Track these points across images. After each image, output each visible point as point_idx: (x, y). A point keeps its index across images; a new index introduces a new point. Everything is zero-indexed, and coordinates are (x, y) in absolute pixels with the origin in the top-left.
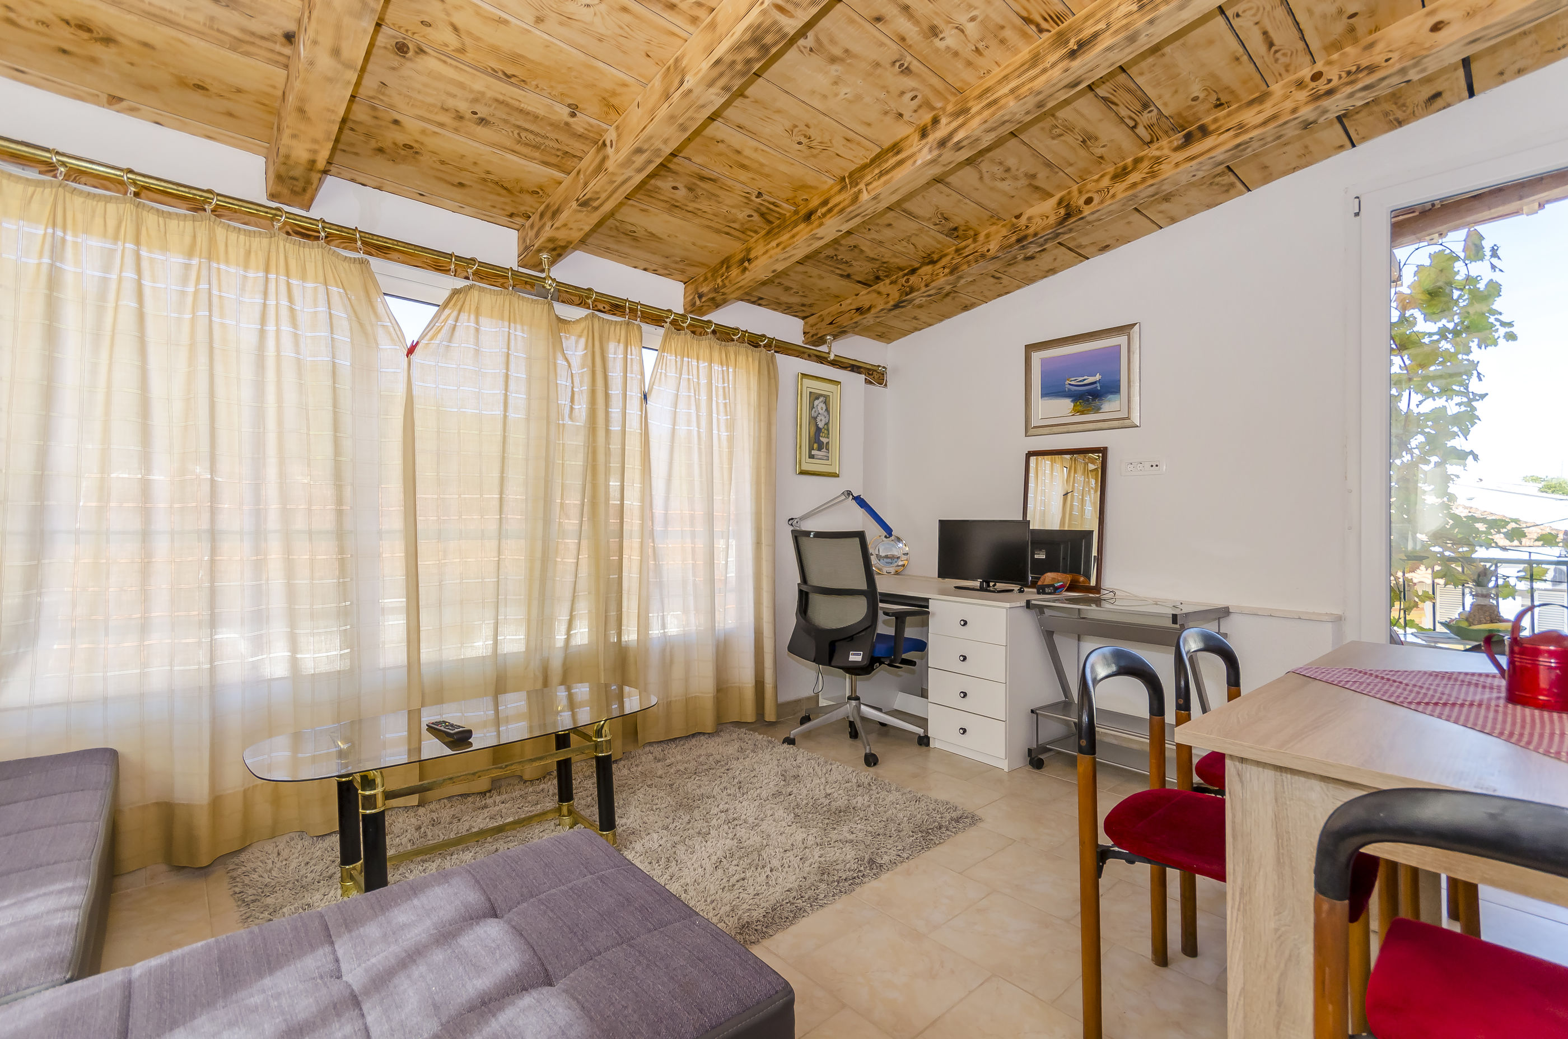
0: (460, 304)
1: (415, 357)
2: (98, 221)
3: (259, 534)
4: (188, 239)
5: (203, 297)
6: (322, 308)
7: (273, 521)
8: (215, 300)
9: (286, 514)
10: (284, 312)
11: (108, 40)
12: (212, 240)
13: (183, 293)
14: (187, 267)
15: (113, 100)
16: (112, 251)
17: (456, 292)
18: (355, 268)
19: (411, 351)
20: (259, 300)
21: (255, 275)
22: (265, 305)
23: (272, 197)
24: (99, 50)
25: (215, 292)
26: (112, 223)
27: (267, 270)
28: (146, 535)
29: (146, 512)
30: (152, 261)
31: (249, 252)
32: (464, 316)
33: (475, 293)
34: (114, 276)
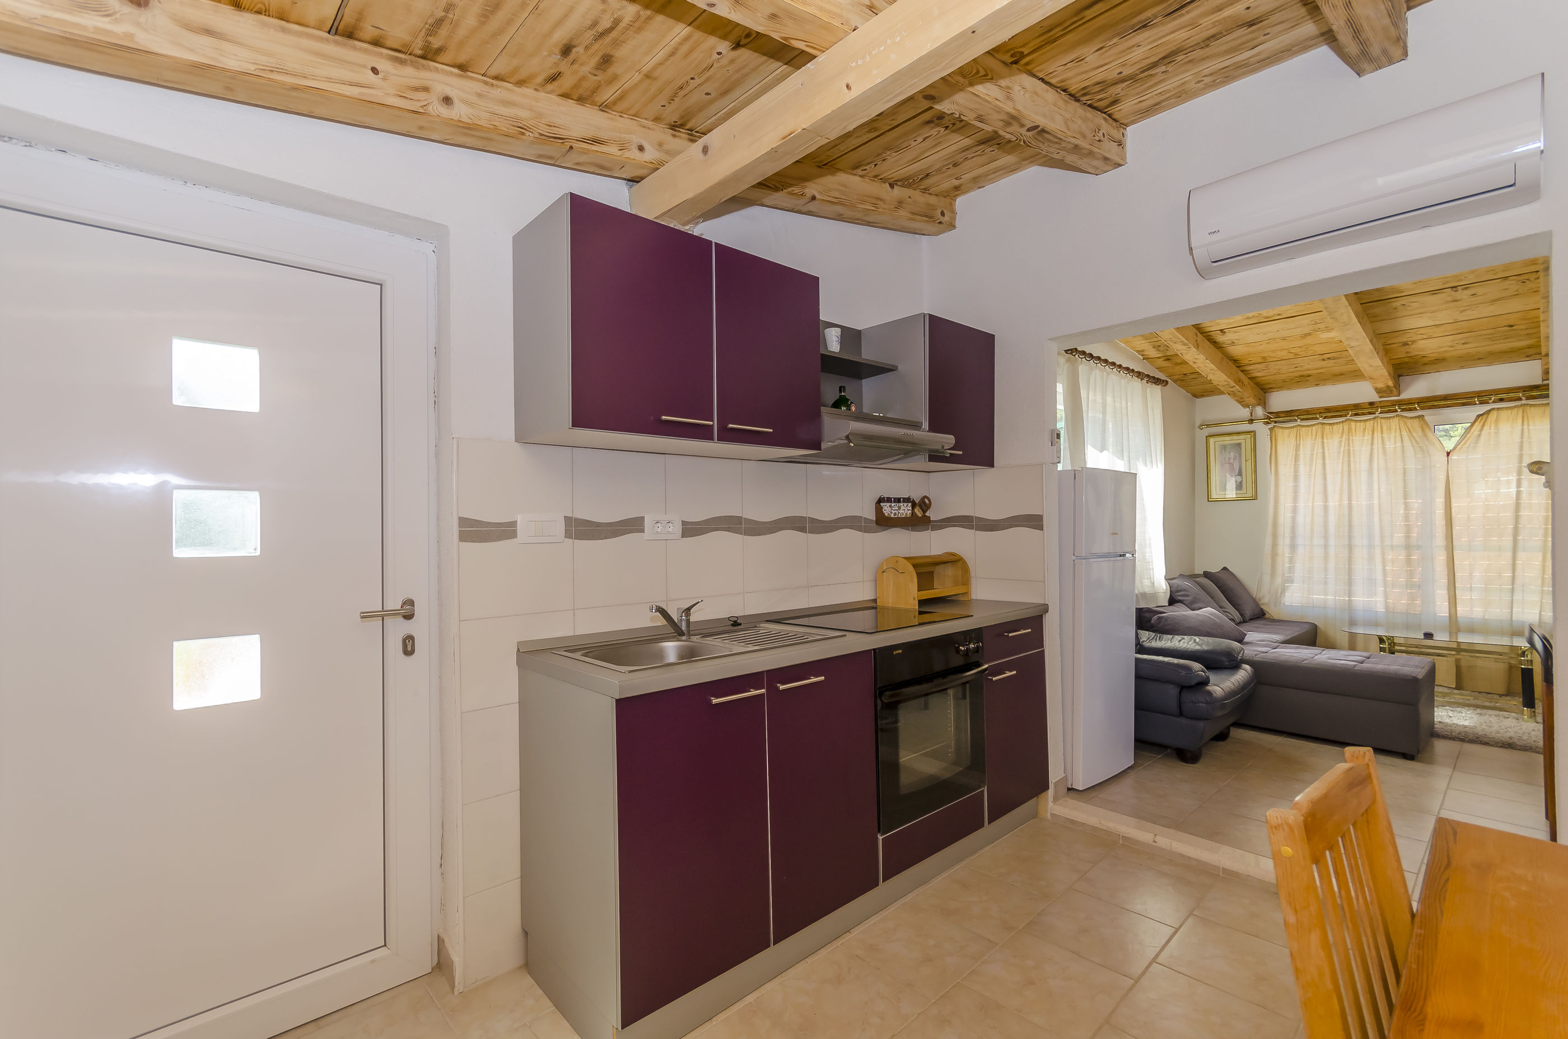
0: (1483, 421)
1: (1453, 457)
2: (1310, 434)
3: (1371, 546)
4: (1341, 431)
5: (1346, 452)
6: (1399, 444)
7: (1377, 541)
8: (1351, 452)
9: (1382, 538)
10: (1380, 450)
11: (1309, 376)
12: (1350, 429)
13: (1339, 452)
14: (1341, 442)
15: (1317, 385)
16: (1315, 443)
17: (1479, 416)
18: (1416, 421)
19: (1448, 454)
20: (1369, 447)
21: (1368, 437)
22: (1372, 449)
23: (1380, 397)
24: (1307, 378)
25: (1351, 449)
26: (1314, 434)
27: (1373, 434)
28: (1326, 546)
29: (1326, 538)
30: (1328, 443)
31: (1365, 428)
32: (1486, 428)
33: (1494, 414)
34: (1315, 452)
